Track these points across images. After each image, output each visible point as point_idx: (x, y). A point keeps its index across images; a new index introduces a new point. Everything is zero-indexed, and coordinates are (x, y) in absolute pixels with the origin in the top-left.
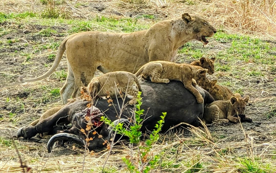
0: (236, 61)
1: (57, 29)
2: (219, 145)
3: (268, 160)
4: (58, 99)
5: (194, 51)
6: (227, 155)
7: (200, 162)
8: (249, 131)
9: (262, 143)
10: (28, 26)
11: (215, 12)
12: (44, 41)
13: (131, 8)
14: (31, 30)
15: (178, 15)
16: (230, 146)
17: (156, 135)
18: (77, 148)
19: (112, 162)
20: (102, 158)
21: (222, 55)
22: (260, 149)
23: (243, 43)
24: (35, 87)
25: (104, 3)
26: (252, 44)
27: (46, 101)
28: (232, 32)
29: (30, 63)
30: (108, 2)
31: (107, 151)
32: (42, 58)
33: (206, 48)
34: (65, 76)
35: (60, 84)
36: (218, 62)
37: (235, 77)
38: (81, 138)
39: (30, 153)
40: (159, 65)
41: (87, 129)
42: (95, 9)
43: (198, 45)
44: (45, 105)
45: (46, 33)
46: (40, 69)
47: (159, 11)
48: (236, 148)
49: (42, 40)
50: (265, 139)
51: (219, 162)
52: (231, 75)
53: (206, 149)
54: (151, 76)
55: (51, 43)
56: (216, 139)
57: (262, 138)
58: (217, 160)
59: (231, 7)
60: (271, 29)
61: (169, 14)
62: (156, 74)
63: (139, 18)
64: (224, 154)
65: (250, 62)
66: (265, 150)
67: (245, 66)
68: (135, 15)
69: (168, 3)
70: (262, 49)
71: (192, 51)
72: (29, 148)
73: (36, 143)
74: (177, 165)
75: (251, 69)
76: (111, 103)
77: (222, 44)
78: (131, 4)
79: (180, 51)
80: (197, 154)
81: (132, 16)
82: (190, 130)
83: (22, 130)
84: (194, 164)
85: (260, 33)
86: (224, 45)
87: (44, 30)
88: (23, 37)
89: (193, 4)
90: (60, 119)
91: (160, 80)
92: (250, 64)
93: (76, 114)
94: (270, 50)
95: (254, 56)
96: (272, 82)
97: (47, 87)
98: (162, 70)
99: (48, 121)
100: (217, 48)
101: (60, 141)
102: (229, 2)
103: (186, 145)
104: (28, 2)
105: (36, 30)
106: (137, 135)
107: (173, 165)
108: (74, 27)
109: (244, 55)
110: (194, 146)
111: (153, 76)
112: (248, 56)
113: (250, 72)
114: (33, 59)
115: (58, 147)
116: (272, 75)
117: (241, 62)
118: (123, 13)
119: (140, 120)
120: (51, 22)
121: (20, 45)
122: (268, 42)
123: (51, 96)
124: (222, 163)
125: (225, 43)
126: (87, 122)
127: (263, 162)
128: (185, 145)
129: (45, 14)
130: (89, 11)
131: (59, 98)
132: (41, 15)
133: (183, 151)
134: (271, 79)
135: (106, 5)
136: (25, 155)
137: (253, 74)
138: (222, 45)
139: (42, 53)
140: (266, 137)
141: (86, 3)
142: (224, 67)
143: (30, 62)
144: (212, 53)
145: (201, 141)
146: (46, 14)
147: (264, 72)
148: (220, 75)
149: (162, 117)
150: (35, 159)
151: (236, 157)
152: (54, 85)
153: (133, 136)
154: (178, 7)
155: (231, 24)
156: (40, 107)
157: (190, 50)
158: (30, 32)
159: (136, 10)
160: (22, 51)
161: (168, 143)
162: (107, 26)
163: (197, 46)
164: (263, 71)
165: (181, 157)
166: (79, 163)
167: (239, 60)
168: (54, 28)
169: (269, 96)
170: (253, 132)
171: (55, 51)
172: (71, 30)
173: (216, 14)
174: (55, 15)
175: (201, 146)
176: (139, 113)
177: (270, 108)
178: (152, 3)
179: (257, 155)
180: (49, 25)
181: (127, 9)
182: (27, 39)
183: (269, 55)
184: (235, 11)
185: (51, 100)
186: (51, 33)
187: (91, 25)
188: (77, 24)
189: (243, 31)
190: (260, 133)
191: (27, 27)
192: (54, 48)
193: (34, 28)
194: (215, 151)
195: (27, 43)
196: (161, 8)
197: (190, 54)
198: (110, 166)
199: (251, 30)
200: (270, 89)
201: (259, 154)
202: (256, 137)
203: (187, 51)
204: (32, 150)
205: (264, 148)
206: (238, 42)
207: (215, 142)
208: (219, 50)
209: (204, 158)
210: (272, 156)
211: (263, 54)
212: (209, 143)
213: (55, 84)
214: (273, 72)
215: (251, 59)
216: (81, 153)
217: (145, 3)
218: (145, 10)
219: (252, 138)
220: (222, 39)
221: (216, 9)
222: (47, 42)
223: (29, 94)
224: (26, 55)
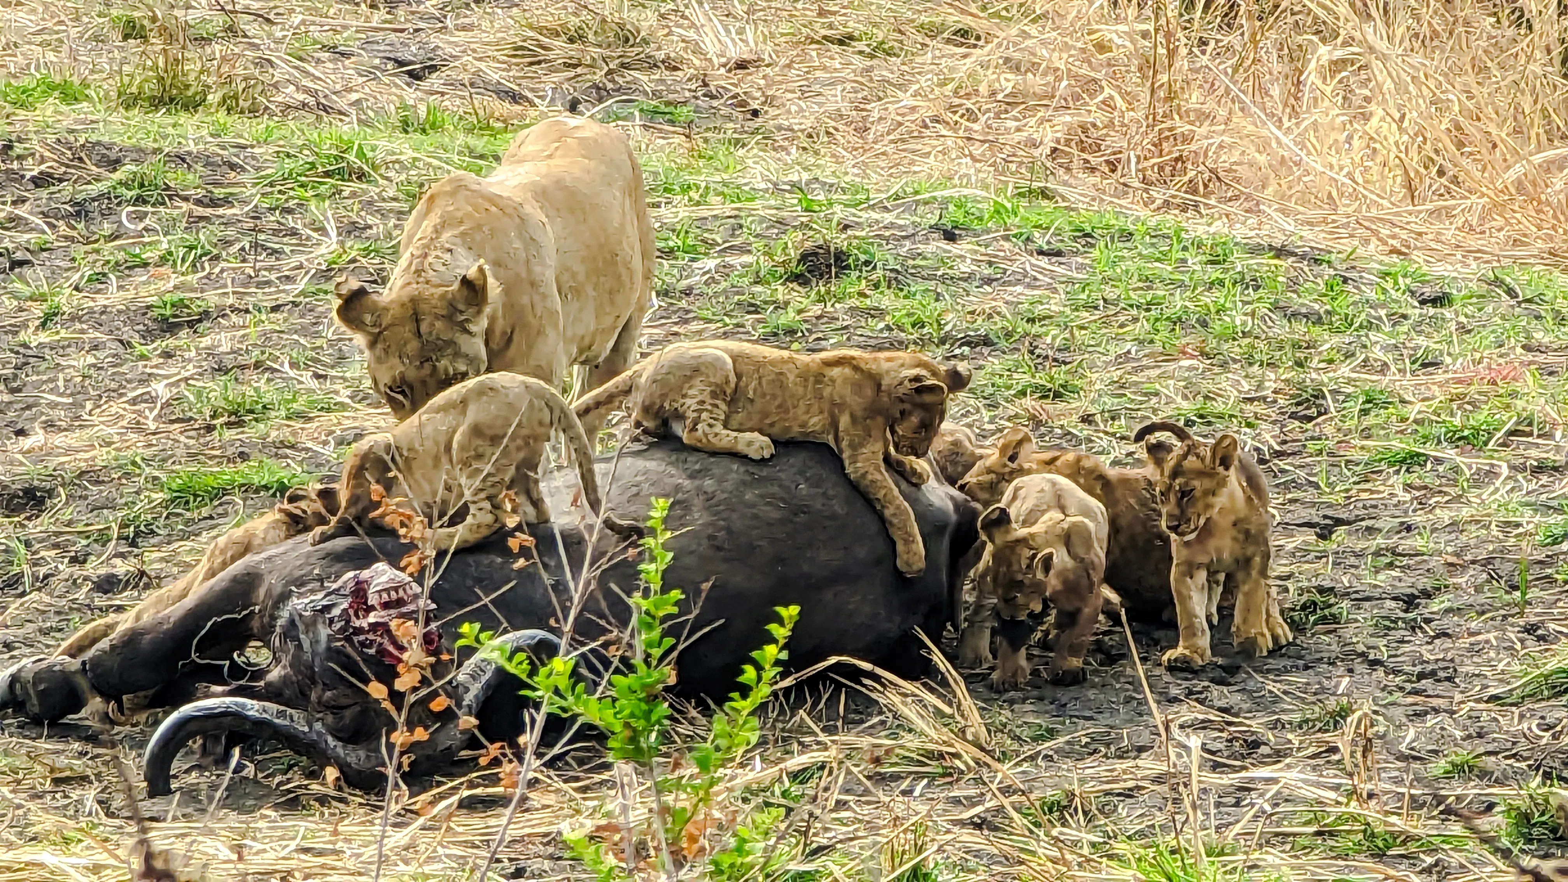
0: (1115, 350)
1: (199, 167)
2: (1023, 772)
3: (1272, 857)
4: (202, 524)
5: (901, 294)
6: (1063, 825)
7: (924, 859)
8: (1175, 708)
9: (1244, 768)
10: (52, 150)
11: (1006, 96)
12: (132, 227)
13: (575, 66)
14: (68, 166)
15: (816, 108)
16: (1082, 781)
17: (745, 723)
18: (297, 777)
19: (475, 851)
20: (423, 829)
21: (1045, 318)
22: (1231, 800)
23: (1149, 259)
24: (86, 460)
25: (435, 40)
26: (1194, 260)
27: (137, 534)
28: (1094, 200)
29: (57, 337)
30: (457, 33)
31: (452, 795)
32: (120, 312)
33: (960, 279)
34: (239, 405)
35: (213, 448)
36: (1024, 350)
37: (1108, 429)
38: (318, 726)
39: (58, 796)
40: (718, 359)
41: (400, 685)
42: (389, 67)
43: (919, 262)
44: (136, 550)
45: (142, 185)
46: (111, 370)
47: (717, 86)
48: (1107, 793)
49: (120, 223)
50: (1260, 751)
51: (1021, 863)
52: (1087, 419)
53: (956, 793)
54: (680, 417)
55: (169, 237)
56: (1009, 742)
57: (1245, 741)
58: (1016, 854)
59: (1085, 70)
60: (1290, 188)
61: (769, 101)
62: (703, 402)
63: (619, 119)
64: (1049, 821)
65: (1184, 353)
66: (1257, 807)
67: (1159, 377)
68: (594, 105)
69: (765, 42)
70: (1247, 288)
71: (887, 292)
72: (52, 771)
73: (89, 748)
74: (808, 872)
75: (1189, 390)
76: (524, 552)
77: (1043, 262)
78: (575, 46)
79: (828, 292)
80: (915, 819)
81: (581, 107)
82: (874, 696)
83: (14, 679)
84: (894, 869)
85: (1234, 208)
86: (1051, 264)
87: (134, 168)
88: (23, 202)
89: (889, 53)
90: (209, 624)
91: (725, 438)
92: (1186, 363)
93: (296, 601)
94: (1289, 294)
95: (1204, 324)
96: (1297, 461)
97: (143, 459)
98: (733, 385)
99: (148, 637)
100: (1018, 282)
101: (210, 737)
102: (1079, 45)
103: (855, 770)
104: (50, 24)
105: (94, 168)
106: (648, 719)
107: (787, 871)
108: (288, 156)
109: (1157, 320)
110: (896, 777)
111: (691, 415)
112: (1175, 323)
113: (1185, 404)
114: (74, 318)
115: (199, 767)
116: (1297, 423)
117: (1141, 354)
118: (532, 90)
119: (659, 645)
120: (170, 130)
121: (11, 246)
122: (1277, 257)
123: (167, 508)
124: (1038, 868)
125: (1059, 253)
126: (402, 649)
127: (1251, 868)
128: (849, 772)
129: (134, 90)
130: (361, 80)
131: (205, 518)
132: (114, 94)
133: (838, 802)
134: (1294, 441)
135: (449, 50)
136: (31, 805)
137: (1201, 416)
138: (1042, 264)
139: (120, 288)
140: (1264, 739)
141: (345, 35)
142: (1052, 378)
143: (58, 333)
144: (994, 304)
145: (932, 752)
146: (140, 87)
147: (1258, 408)
148: (1033, 418)
149: (773, 628)
150: (81, 830)
151: (1109, 838)
152: (180, 452)
153: (627, 725)
154: (815, 69)
155: (1085, 156)
156: (108, 559)
157: (876, 286)
158: (61, 181)
159: (599, 76)
160: (22, 278)
161: (763, 760)
162: (456, 158)
163: (914, 267)
164: (1251, 400)
165: (826, 830)
166: (306, 850)
167: (1128, 345)
168: (183, 160)
169: (1280, 528)
170: (1199, 713)
171: (189, 278)
172: (269, 171)
173: (1008, 104)
174: (190, 93)
175: (932, 777)
176: (657, 608)
177: (1287, 590)
178: (683, 41)
179: (1218, 828)
180: (156, 146)
181: (553, 70)
182: (43, 213)
183: (1285, 321)
184: (1105, 94)
185: (165, 526)
186: (168, 188)
187: (373, 150)
188: (300, 143)
189: (1145, 195)
190: (1236, 715)
191: (47, 154)
192: (183, 260)
193: (80, 159)
194: (1006, 802)
195: (44, 232)
196: (730, 71)
197: (876, 309)
198: (463, 870)
199: (1186, 192)
200: (1289, 496)
201: (1230, 824)
202: (1215, 739)
203: (862, 294)
204: (66, 780)
205: (1254, 795)
206: (1125, 253)
207: (1004, 757)
208: (1028, 292)
209: (949, 837)
210: (1295, 835)
211: (1253, 314)
212: (972, 764)
213: (188, 448)
214: (1300, 408)
215: (1190, 340)
216: (316, 800)
217: (645, 41)
218: (646, 79)
219: (1195, 741)
220: (1044, 235)
221: (1008, 82)
222: (146, 229)
223: (51, 493)
224: (42, 295)
